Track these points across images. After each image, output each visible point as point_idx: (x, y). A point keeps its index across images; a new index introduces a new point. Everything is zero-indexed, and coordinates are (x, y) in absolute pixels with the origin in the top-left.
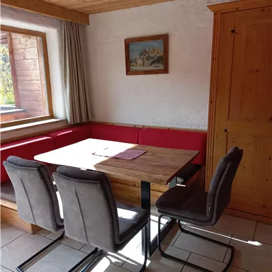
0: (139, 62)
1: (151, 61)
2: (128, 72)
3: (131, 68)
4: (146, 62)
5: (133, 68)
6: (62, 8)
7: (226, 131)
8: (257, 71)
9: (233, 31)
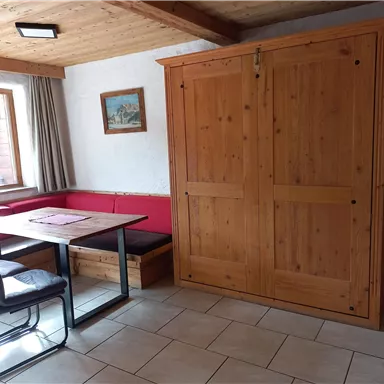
0: (117, 119)
1: (129, 117)
2: (107, 130)
3: (110, 126)
4: (124, 119)
5: (111, 126)
6: (27, 62)
7: (187, 193)
8: (207, 128)
9: (182, 86)
